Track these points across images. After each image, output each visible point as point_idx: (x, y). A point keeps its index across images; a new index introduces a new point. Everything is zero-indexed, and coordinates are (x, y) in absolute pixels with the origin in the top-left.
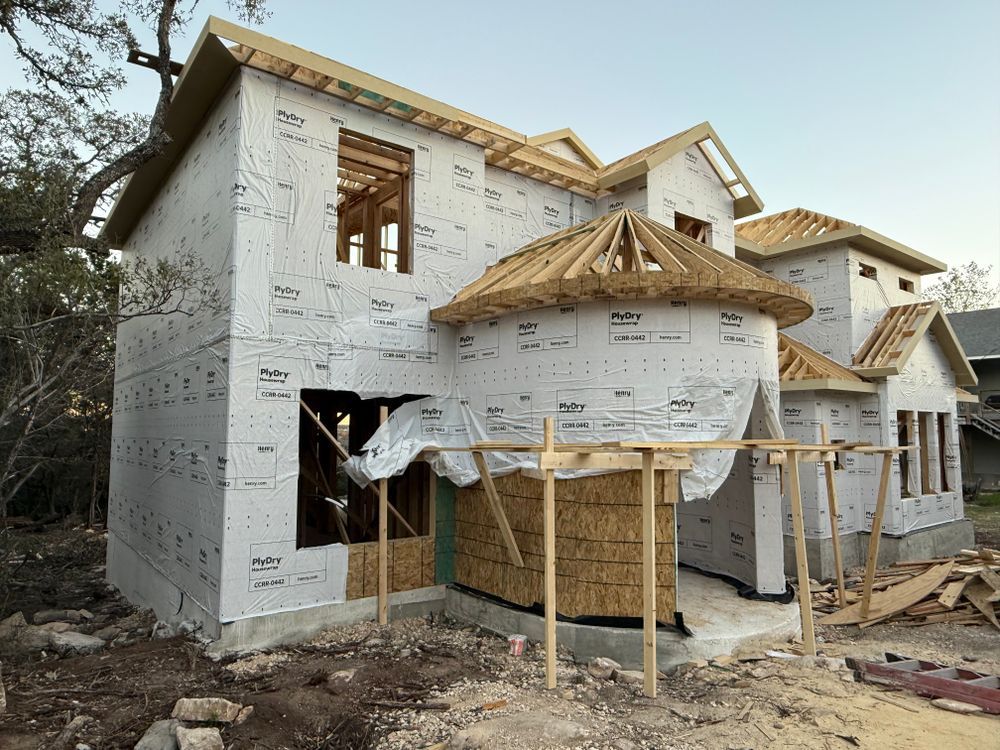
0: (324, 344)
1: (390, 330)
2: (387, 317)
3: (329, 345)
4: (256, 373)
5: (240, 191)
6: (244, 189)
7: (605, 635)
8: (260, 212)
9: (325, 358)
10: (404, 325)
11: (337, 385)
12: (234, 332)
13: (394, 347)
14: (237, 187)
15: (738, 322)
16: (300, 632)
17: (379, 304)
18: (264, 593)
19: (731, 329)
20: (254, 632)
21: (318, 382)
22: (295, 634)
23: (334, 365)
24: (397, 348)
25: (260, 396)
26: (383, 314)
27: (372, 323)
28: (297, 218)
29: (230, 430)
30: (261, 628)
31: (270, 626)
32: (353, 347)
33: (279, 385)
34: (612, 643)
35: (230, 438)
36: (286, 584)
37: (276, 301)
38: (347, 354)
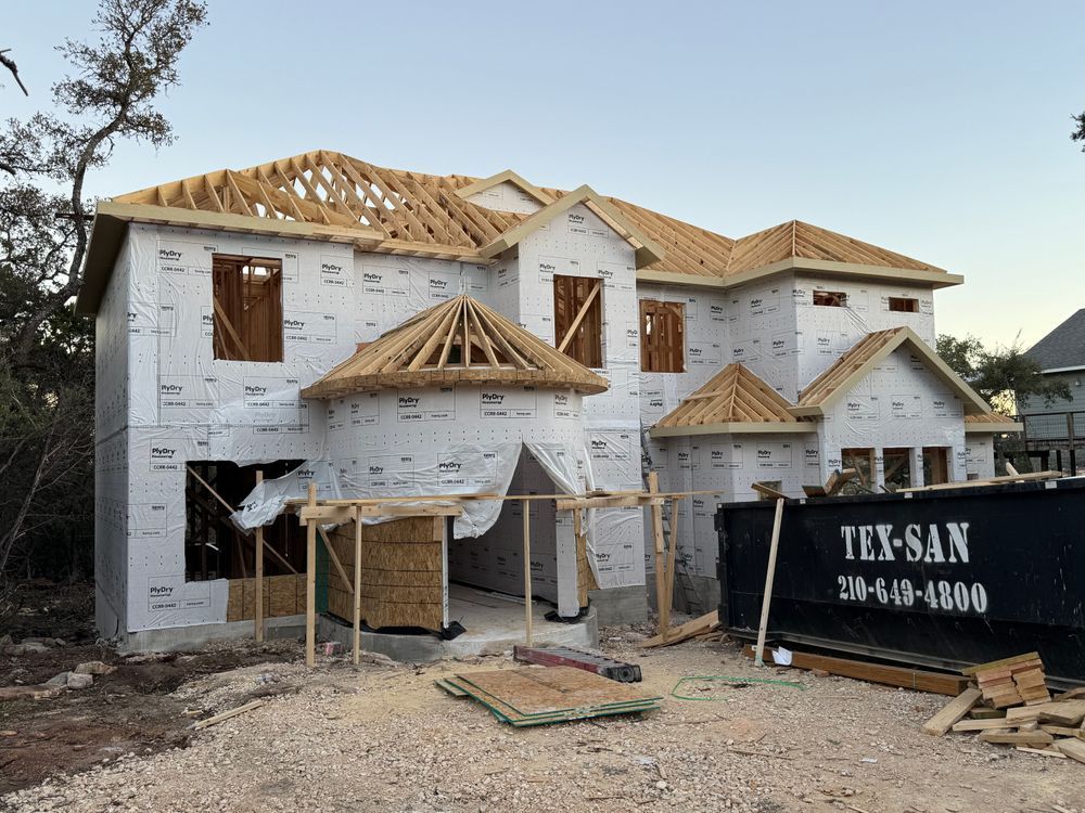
0: (204, 425)
1: (263, 410)
2: (260, 399)
3: (208, 426)
4: (149, 453)
5: (132, 317)
6: (135, 316)
7: (390, 640)
8: (148, 331)
9: (205, 437)
10: (276, 404)
11: (216, 457)
12: (131, 423)
13: (266, 423)
14: (129, 315)
15: (499, 400)
16: (189, 643)
17: (253, 390)
18: (160, 613)
19: (492, 406)
20: (154, 641)
21: (201, 455)
22: (185, 645)
23: (214, 440)
24: (271, 423)
25: (152, 469)
26: (255, 398)
27: (246, 406)
28: (178, 331)
29: (130, 494)
30: (160, 638)
31: (166, 637)
32: (229, 426)
33: (168, 460)
34: (394, 645)
35: (130, 501)
36: (177, 606)
37: (163, 397)
38: (225, 432)
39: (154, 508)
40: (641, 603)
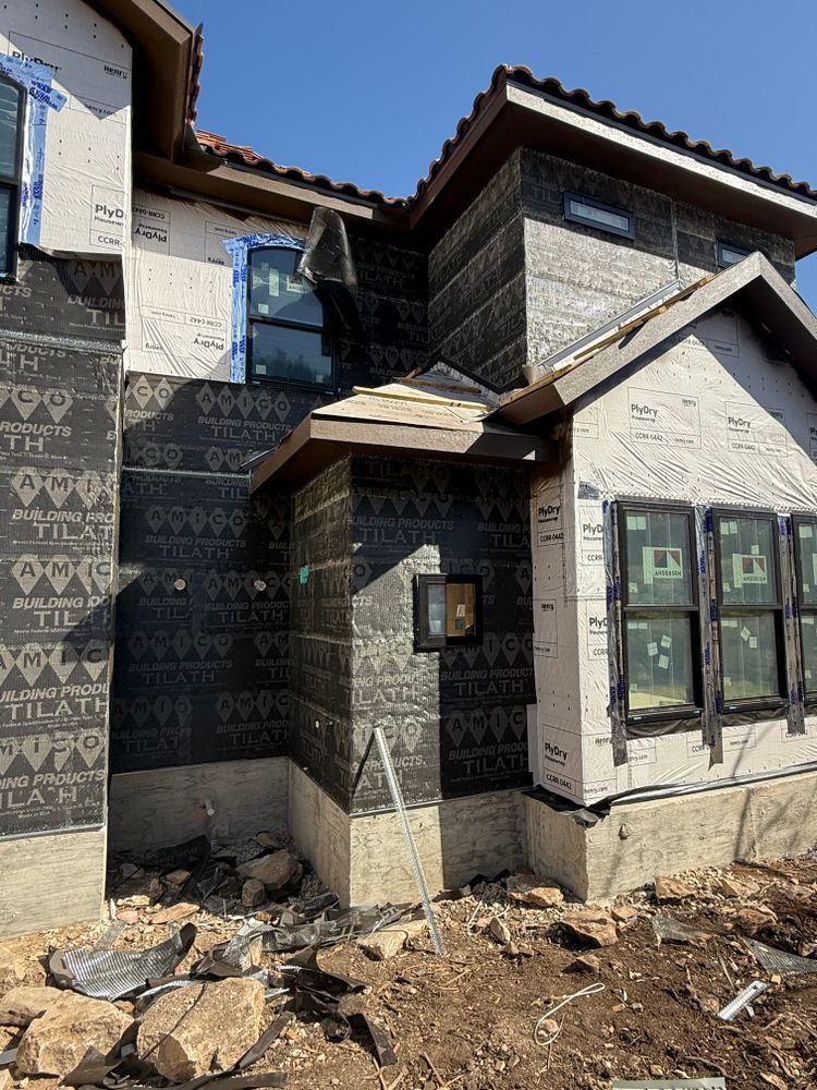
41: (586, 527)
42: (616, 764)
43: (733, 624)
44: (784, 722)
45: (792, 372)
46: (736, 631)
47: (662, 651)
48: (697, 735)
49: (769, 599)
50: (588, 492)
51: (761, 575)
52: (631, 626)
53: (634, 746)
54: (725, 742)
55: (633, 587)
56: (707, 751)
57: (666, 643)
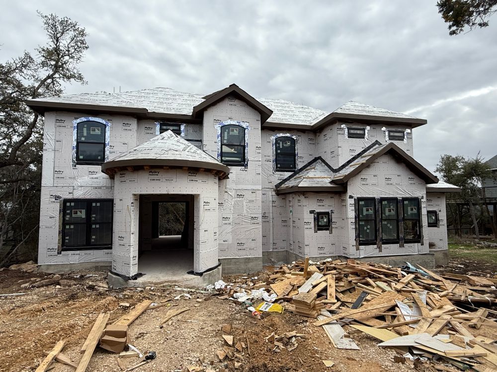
0: (71, 186)
1: (95, 180)
2: (94, 176)
3: (73, 186)
4: (49, 196)
6: (45, 144)
8: (51, 150)
9: (72, 191)
10: (101, 178)
12: (42, 185)
13: (97, 185)
15: (157, 174)
17: (92, 173)
18: (51, 258)
19: (152, 176)
20: (48, 268)
21: (69, 197)
23: (75, 192)
25: (50, 203)
27: (89, 179)
28: (62, 150)
30: (50, 268)
31: (53, 268)
32: (82, 186)
36: (58, 256)
37: (55, 175)
38: (80, 188)
39: (51, 218)
40: (259, 264)
41: (350, 204)
42: (357, 250)
43: (386, 223)
44: (399, 245)
45: (404, 165)
46: (386, 225)
47: (368, 229)
48: (375, 246)
49: (395, 218)
50: (351, 197)
51: (393, 212)
52: (361, 223)
53: (362, 247)
54: (383, 248)
55: (361, 216)
56: (378, 249)
57: (369, 227)
